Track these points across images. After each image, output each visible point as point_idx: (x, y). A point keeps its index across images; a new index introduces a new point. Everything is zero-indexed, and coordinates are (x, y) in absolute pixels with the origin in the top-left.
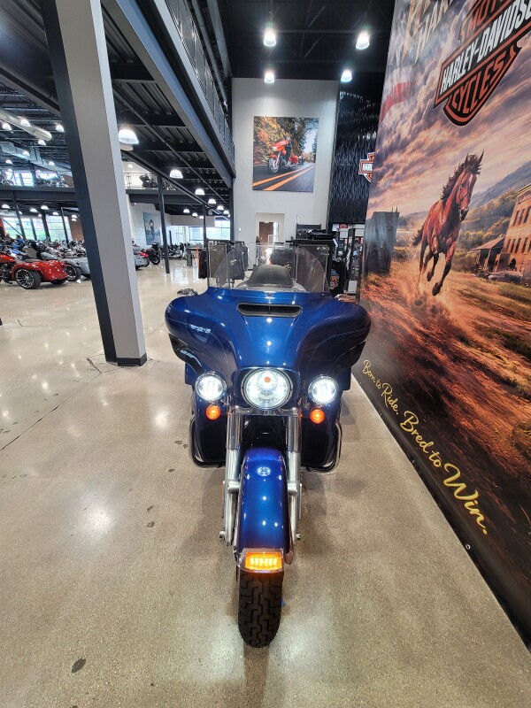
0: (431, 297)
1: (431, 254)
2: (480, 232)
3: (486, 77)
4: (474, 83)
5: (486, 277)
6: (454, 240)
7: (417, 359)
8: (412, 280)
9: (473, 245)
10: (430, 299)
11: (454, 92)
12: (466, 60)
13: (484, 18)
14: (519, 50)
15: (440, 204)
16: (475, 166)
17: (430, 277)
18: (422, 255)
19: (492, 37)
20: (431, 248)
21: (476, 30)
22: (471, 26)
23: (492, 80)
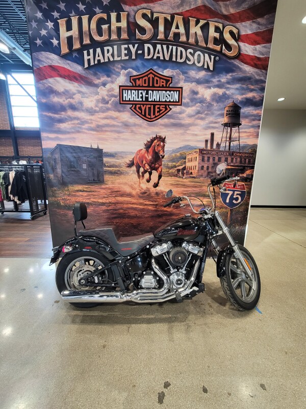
1: (145, 172)
2: (174, 164)
3: (157, 110)
4: (150, 108)
5: (182, 178)
6: (161, 165)
7: (152, 217)
8: (133, 183)
9: (172, 167)
10: (153, 190)
11: (136, 104)
12: (140, 95)
13: (146, 85)
14: (171, 109)
15: (144, 150)
16: (163, 140)
17: (148, 181)
18: (138, 171)
19: (155, 96)
20: (144, 169)
21: (142, 86)
22: (138, 82)
23: (161, 112)
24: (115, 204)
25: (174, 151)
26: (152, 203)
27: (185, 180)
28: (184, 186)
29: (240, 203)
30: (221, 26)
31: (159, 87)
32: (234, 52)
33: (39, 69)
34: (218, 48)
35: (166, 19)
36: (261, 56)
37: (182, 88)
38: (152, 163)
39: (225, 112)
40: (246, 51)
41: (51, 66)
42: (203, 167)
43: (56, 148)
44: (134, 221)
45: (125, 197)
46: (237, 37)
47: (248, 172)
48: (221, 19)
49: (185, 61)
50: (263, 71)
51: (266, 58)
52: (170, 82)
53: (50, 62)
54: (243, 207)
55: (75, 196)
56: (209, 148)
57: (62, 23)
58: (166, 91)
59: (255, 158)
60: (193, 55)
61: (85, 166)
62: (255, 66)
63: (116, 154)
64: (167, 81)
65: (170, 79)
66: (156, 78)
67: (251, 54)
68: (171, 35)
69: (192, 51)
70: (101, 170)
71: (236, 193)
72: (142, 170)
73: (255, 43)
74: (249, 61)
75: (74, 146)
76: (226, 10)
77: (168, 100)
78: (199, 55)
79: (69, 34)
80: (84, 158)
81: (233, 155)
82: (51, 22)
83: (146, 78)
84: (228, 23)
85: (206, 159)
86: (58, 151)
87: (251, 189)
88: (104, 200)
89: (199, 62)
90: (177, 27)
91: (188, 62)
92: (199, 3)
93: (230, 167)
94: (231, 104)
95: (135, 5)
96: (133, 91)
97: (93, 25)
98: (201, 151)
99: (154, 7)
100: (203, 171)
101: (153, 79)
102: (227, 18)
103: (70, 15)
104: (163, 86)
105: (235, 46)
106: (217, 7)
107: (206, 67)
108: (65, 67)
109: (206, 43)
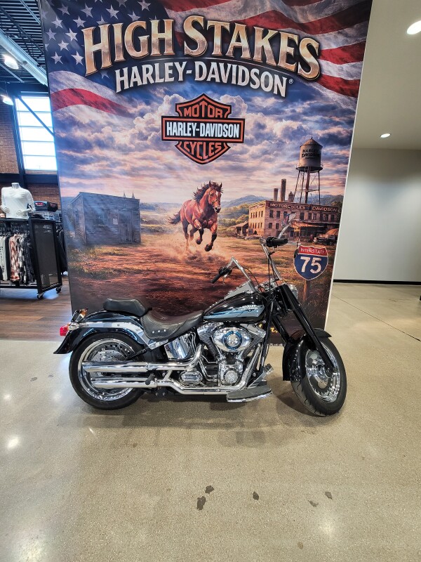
0: (205, 253)
1: (195, 230)
2: (233, 220)
3: (211, 148)
4: (201, 146)
5: (244, 239)
6: (216, 222)
7: (203, 289)
8: (178, 245)
9: (230, 225)
10: (204, 254)
11: (183, 141)
12: (189, 129)
13: (197, 115)
14: (229, 148)
15: (194, 201)
16: (218, 188)
17: (199, 242)
18: (185, 229)
19: (208, 130)
20: (193, 226)
21: (192, 117)
22: (186, 112)
23: (216, 152)
24: (155, 272)
25: (233, 203)
26: (203, 271)
27: (247, 242)
28: (246, 249)
29: (319, 273)
30: (296, 38)
31: (214, 118)
32: (314, 73)
33: (58, 93)
34: (292, 67)
35: (223, 29)
36: (349, 79)
37: (244, 120)
38: (204, 219)
39: (301, 152)
40: (330, 72)
41: (72, 90)
42: (271, 224)
43: (79, 196)
44: (179, 295)
45: (169, 263)
46: (317, 53)
47: (331, 232)
48: (297, 28)
49: (249, 84)
50: (352, 98)
51: (355, 81)
52: (229, 111)
53: (72, 84)
54: (323, 278)
55: (103, 260)
56: (279, 199)
57: (88, 33)
58: (223, 123)
59: (340, 214)
60: (259, 76)
61: (115, 222)
62: (341, 91)
63: (157, 206)
64: (225, 110)
65: (229, 108)
66: (210, 106)
67: (336, 75)
68: (230, 50)
69: (257, 71)
70: (136, 227)
71: (315, 259)
72: (190, 227)
73: (341, 61)
74: (332, 85)
75: (102, 196)
76: (304, 17)
77: (225, 136)
78: (267, 77)
79: (97, 47)
80: (115, 211)
81: (310, 209)
82: (74, 32)
83: (197, 106)
84: (306, 34)
85: (275, 214)
86: (81, 201)
87: (334, 254)
88: (140, 266)
89: (266, 86)
90: (238, 40)
91: (252, 85)
92: (268, 7)
93: (307, 225)
94: (309, 142)
95: (183, 10)
96: (179, 124)
97: (129, 36)
98: (269, 203)
99: (208, 13)
100: (270, 230)
101: (206, 107)
102: (303, 27)
103: (99, 22)
104: (219, 118)
105: (315, 65)
106: (291, 13)
107: (276, 92)
108: (92, 91)
109: (277, 60)
